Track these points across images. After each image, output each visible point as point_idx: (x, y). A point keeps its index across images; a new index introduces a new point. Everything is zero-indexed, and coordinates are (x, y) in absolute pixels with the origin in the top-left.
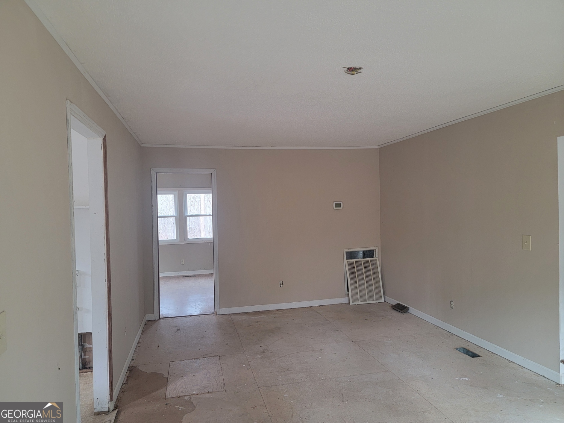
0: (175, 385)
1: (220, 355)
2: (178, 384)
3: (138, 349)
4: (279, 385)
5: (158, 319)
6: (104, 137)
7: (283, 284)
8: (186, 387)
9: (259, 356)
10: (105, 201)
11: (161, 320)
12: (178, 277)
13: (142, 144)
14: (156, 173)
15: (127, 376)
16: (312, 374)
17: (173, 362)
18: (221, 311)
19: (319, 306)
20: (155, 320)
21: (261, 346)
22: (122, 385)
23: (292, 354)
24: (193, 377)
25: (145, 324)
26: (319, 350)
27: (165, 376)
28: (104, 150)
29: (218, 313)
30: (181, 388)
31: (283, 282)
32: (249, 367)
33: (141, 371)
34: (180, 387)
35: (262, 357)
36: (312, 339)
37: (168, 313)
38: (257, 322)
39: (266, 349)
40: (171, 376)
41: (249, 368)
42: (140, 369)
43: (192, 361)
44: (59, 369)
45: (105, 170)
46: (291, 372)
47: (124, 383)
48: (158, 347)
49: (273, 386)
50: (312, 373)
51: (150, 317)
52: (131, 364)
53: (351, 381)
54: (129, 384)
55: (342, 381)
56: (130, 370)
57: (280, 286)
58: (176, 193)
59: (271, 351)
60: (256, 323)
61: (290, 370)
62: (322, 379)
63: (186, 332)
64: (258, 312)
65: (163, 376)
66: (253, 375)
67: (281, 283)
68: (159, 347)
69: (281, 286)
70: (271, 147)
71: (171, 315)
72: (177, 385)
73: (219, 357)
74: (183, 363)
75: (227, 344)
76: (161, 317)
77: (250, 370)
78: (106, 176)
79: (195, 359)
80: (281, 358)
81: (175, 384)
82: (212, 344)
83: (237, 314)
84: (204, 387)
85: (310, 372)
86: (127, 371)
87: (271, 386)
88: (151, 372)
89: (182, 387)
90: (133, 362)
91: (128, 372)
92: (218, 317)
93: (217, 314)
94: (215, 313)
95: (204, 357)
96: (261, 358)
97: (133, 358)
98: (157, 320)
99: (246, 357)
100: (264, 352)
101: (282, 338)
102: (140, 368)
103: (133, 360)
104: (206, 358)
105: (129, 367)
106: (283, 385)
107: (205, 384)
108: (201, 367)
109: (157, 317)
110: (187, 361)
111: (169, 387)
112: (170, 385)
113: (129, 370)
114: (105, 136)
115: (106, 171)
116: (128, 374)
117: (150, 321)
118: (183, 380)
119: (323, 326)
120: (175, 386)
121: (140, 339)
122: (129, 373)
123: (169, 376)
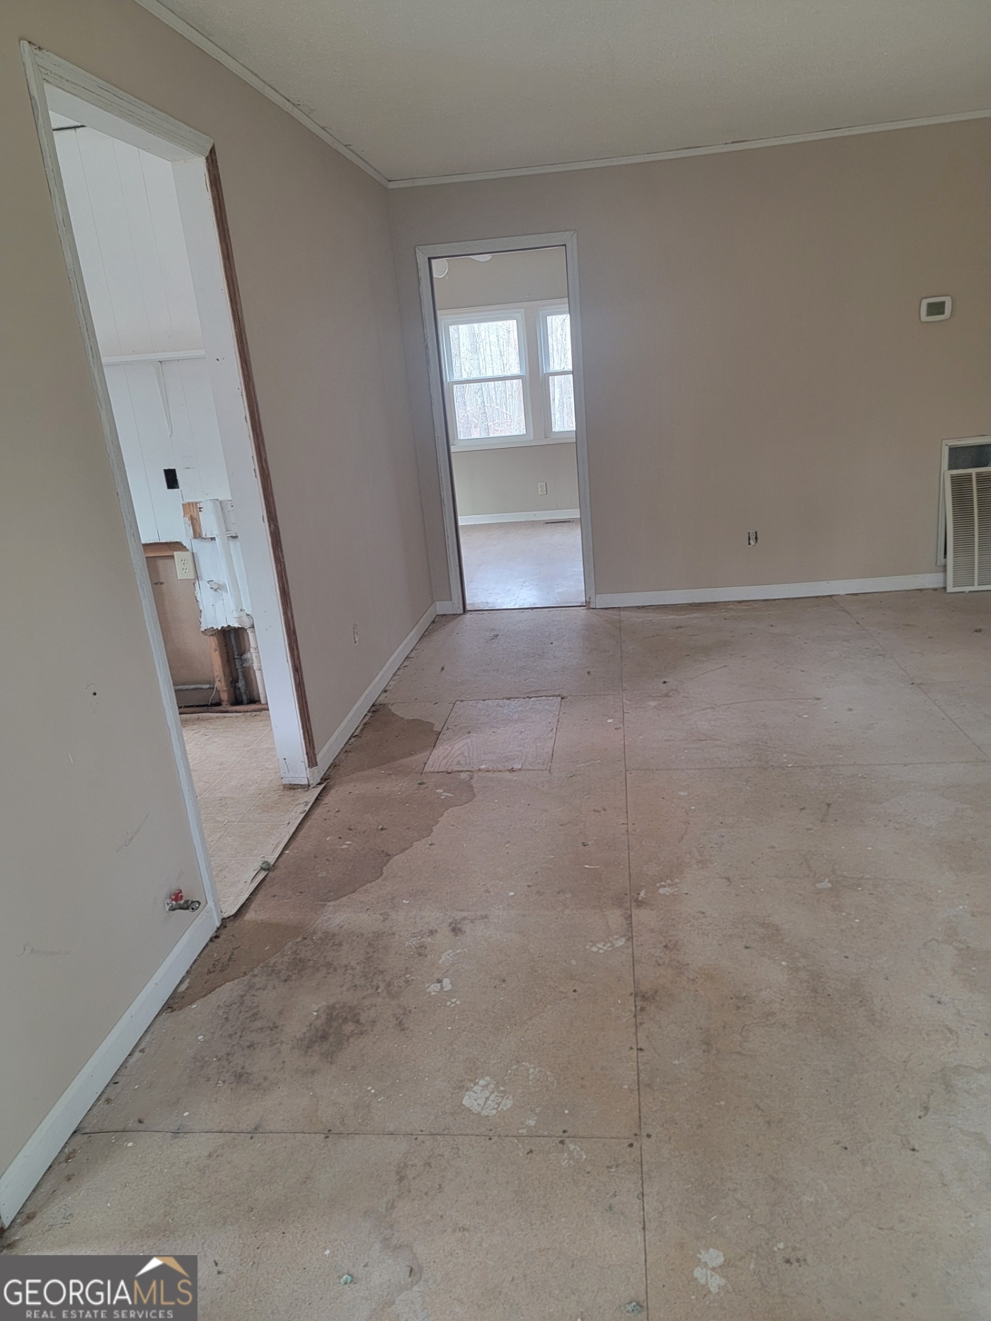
0: (450, 748)
1: (565, 694)
2: (457, 747)
3: (401, 670)
4: (674, 770)
5: (462, 612)
6: (207, 154)
7: (756, 538)
8: (469, 754)
9: (653, 704)
10: (235, 328)
11: (468, 616)
12: (533, 524)
13: (390, 181)
14: (430, 259)
15: (364, 721)
16: (769, 753)
17: (462, 701)
18: (602, 601)
19: (856, 594)
20: (454, 615)
21: (665, 682)
22: (350, 739)
23: (735, 703)
24: (491, 735)
25: (433, 622)
26: (811, 699)
27: (437, 728)
28: (212, 191)
29: (592, 604)
30: (459, 754)
31: (756, 533)
32: (621, 726)
33: (394, 715)
34: (458, 752)
35: (660, 704)
36: (802, 671)
37: (486, 601)
38: (678, 628)
39: (675, 688)
40: (448, 729)
41: (620, 728)
42: (393, 711)
43: (501, 702)
44: (95, 694)
45: (224, 246)
46: (718, 743)
47: (355, 735)
48: (443, 669)
49: (660, 770)
50: (770, 749)
51: (442, 607)
52: (381, 698)
53: (865, 776)
54: (363, 738)
55: (840, 775)
56: (374, 711)
57: (749, 544)
58: (520, 314)
59: (685, 695)
60: (675, 631)
61: (715, 739)
62: (790, 765)
63: (509, 643)
64: (690, 604)
65: (432, 728)
66: (622, 743)
67: (753, 537)
68: (444, 671)
69: (752, 542)
70: (733, 143)
71: (490, 606)
72: (452, 749)
73: (562, 698)
74: (481, 705)
75: (589, 673)
76: (468, 608)
77: (621, 730)
78: (227, 262)
79: (509, 699)
80: (703, 712)
81: (450, 746)
82: (556, 671)
83: (638, 607)
84: (506, 757)
85: (763, 748)
86: (368, 712)
87: (657, 770)
88: (412, 718)
89: (462, 753)
90: (385, 695)
91: (370, 714)
92: (592, 613)
93: (591, 606)
94: (587, 605)
95: (528, 697)
96: (655, 707)
97: (388, 688)
98: (460, 614)
99: (621, 704)
100: (667, 695)
101: (725, 666)
102: (393, 709)
103: (386, 691)
104: (533, 699)
105: (373, 705)
106: (686, 771)
107: (510, 752)
108: (516, 717)
109: (458, 608)
110: (490, 702)
111: (437, 750)
112: (441, 748)
113: (371, 710)
114: (212, 151)
115: (228, 249)
116: (367, 718)
117: (444, 615)
118: (469, 740)
119: (844, 643)
120: (448, 751)
121: (412, 651)
122: (371, 717)
123: (445, 728)
